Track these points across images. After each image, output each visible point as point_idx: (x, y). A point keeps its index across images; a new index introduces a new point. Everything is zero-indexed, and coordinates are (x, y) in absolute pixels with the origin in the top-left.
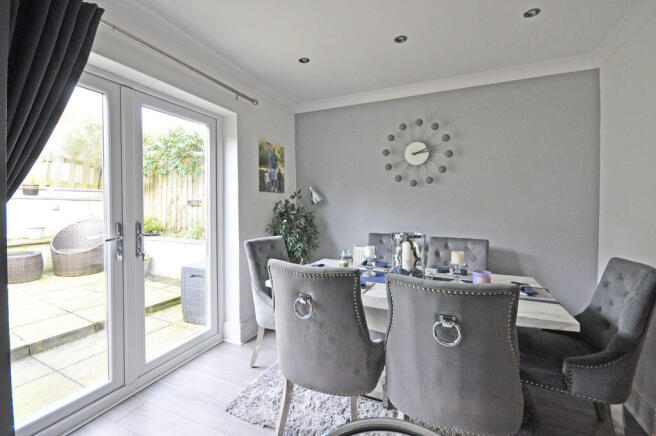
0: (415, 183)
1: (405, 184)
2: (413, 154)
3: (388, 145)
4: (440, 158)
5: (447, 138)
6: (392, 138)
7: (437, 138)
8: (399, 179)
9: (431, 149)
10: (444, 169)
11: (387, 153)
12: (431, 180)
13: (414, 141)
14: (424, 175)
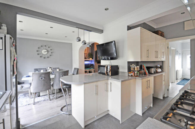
0: (44, 58)
1: (42, 58)
2: (44, 52)
3: (38, 49)
4: (50, 53)
5: (51, 50)
6: (39, 48)
7: (49, 49)
8: (41, 57)
9: (48, 51)
10: (52, 53)
11: (37, 51)
12: (48, 57)
13: (44, 49)
14: (46, 56)
